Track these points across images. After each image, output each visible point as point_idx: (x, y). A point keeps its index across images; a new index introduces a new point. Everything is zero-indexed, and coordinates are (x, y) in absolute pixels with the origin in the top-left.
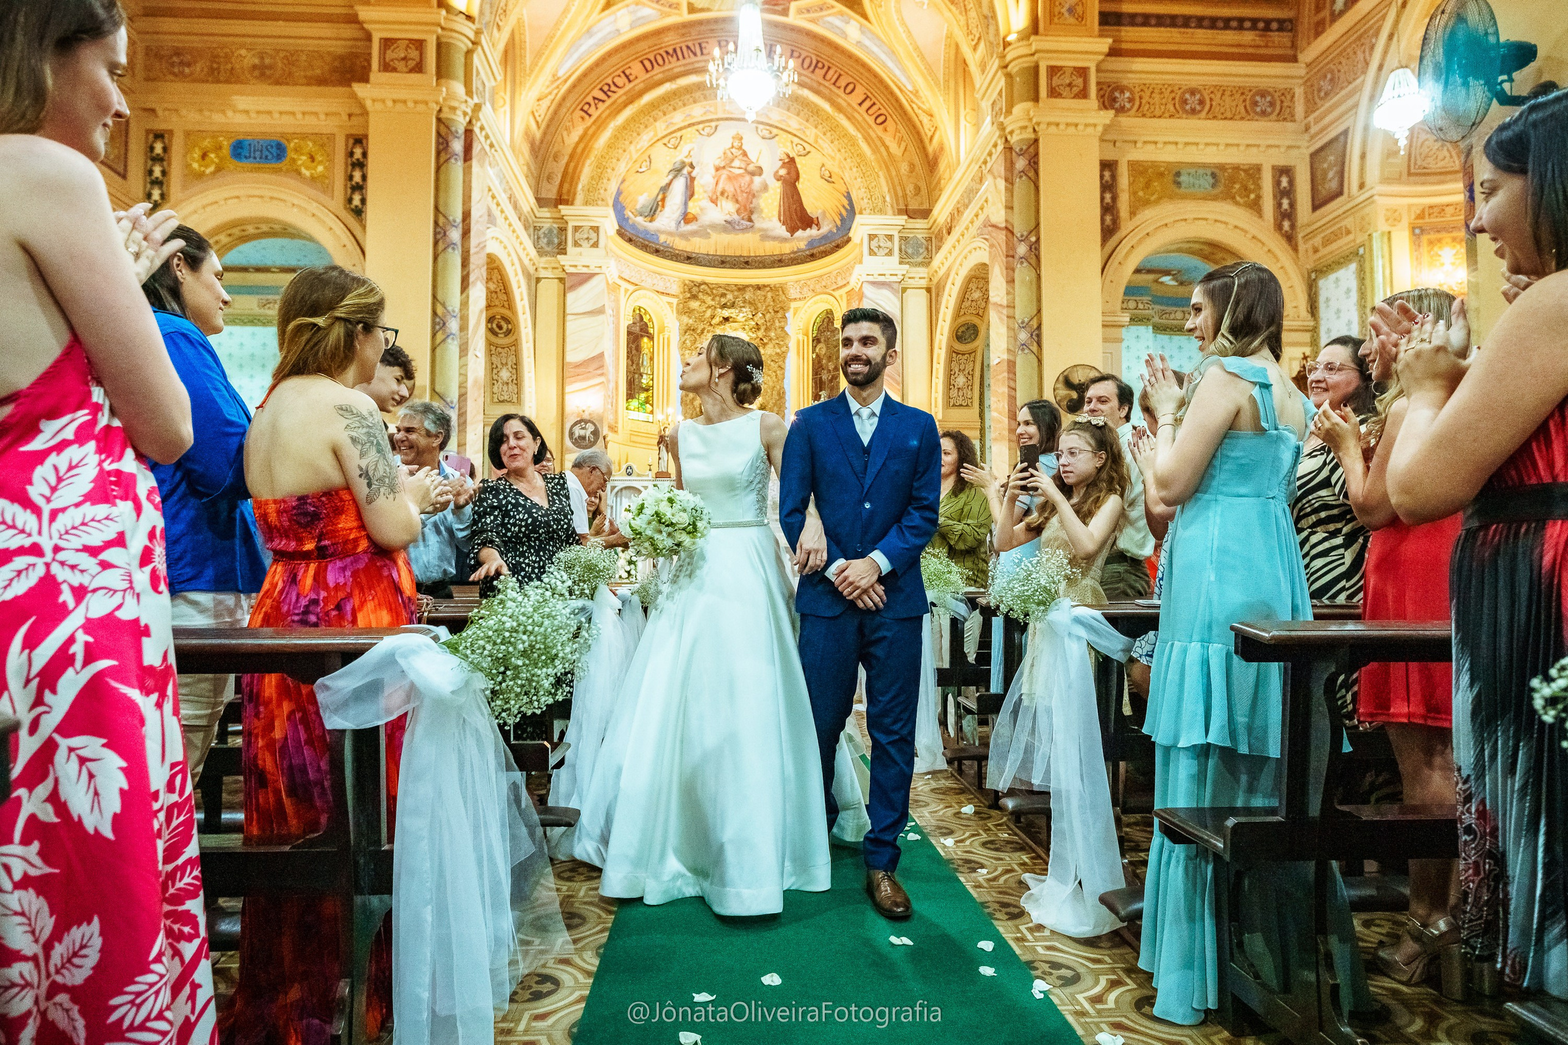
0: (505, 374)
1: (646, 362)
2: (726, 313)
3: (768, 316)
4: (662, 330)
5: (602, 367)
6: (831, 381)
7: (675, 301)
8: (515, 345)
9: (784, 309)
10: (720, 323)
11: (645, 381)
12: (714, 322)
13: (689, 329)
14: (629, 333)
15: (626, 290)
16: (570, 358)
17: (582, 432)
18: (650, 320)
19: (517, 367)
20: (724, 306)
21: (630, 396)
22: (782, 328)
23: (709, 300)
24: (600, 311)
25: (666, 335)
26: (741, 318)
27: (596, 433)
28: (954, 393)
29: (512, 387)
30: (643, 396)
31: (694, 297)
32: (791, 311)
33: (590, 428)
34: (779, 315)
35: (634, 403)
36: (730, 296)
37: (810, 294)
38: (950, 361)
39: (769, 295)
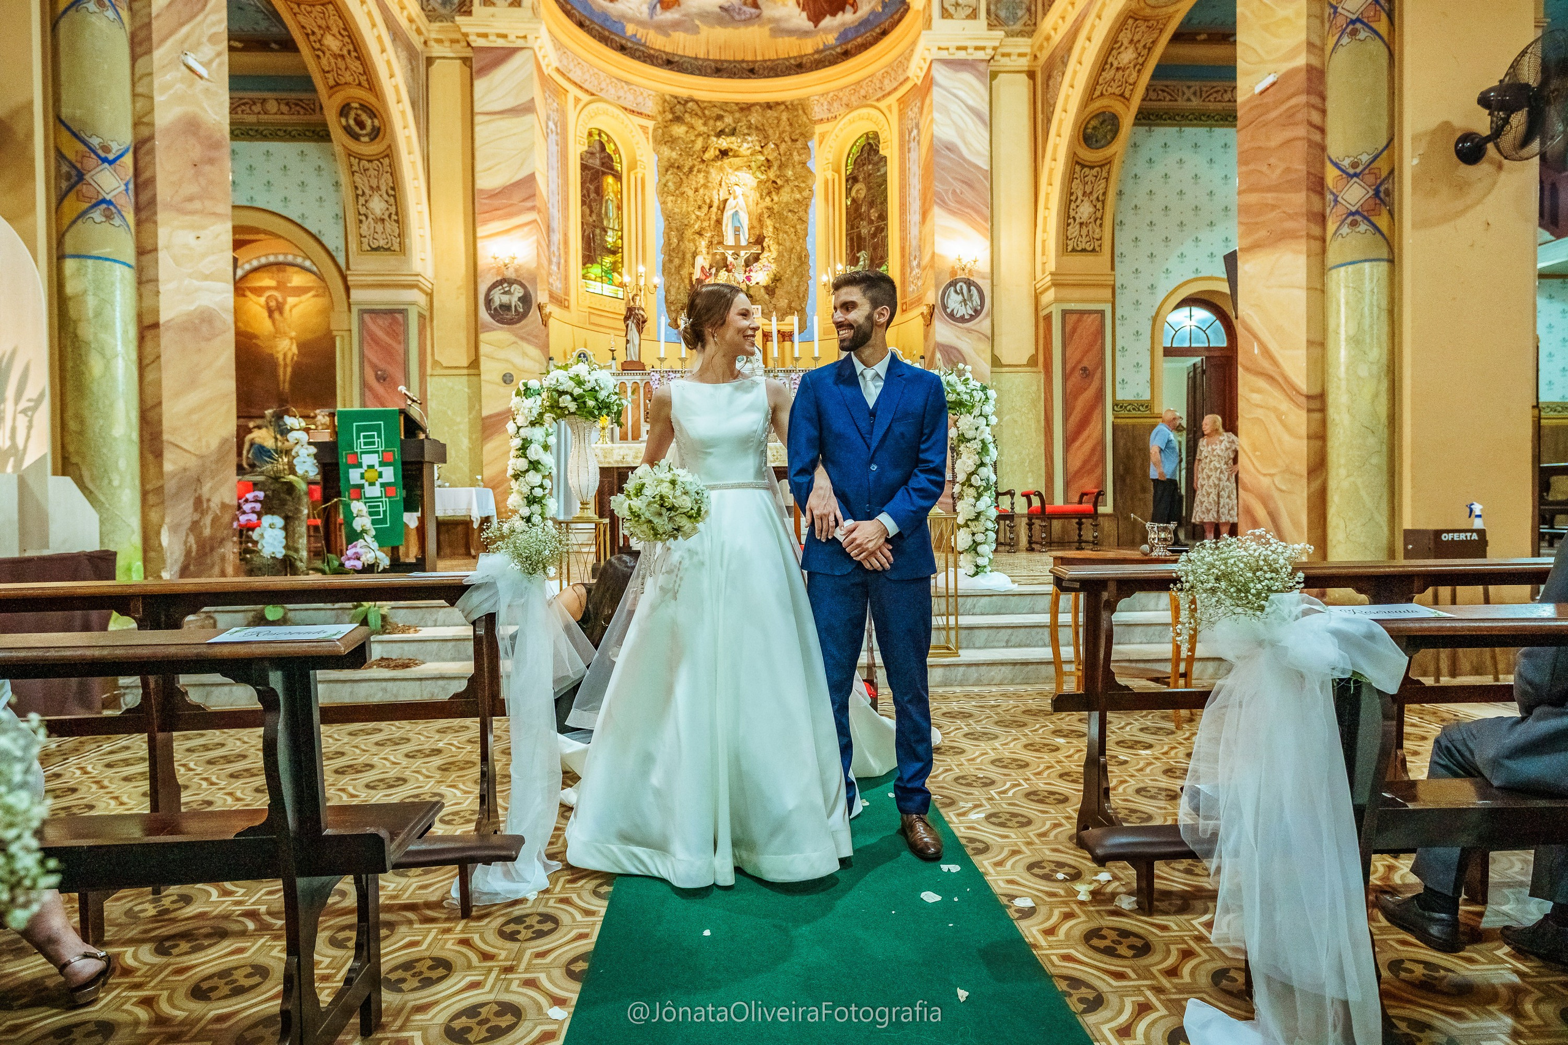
0: (377, 205)
1: (612, 212)
2: (724, 143)
3: (783, 147)
4: (633, 166)
5: (532, 196)
6: (874, 235)
7: (650, 124)
8: (389, 155)
9: (806, 136)
10: (717, 157)
11: (610, 239)
12: (707, 156)
13: (672, 166)
14: (584, 167)
15: (577, 100)
16: (486, 181)
17: (505, 299)
18: (616, 151)
19: (395, 193)
20: (720, 134)
21: (589, 259)
22: (804, 164)
23: (699, 124)
24: (527, 108)
25: (639, 172)
26: (745, 149)
27: (526, 300)
28: (1074, 230)
29: (391, 226)
30: (608, 260)
31: (678, 119)
32: (816, 138)
33: (518, 292)
34: (799, 144)
35: (595, 270)
36: (729, 119)
37: (842, 110)
38: (1070, 178)
39: (784, 116)
